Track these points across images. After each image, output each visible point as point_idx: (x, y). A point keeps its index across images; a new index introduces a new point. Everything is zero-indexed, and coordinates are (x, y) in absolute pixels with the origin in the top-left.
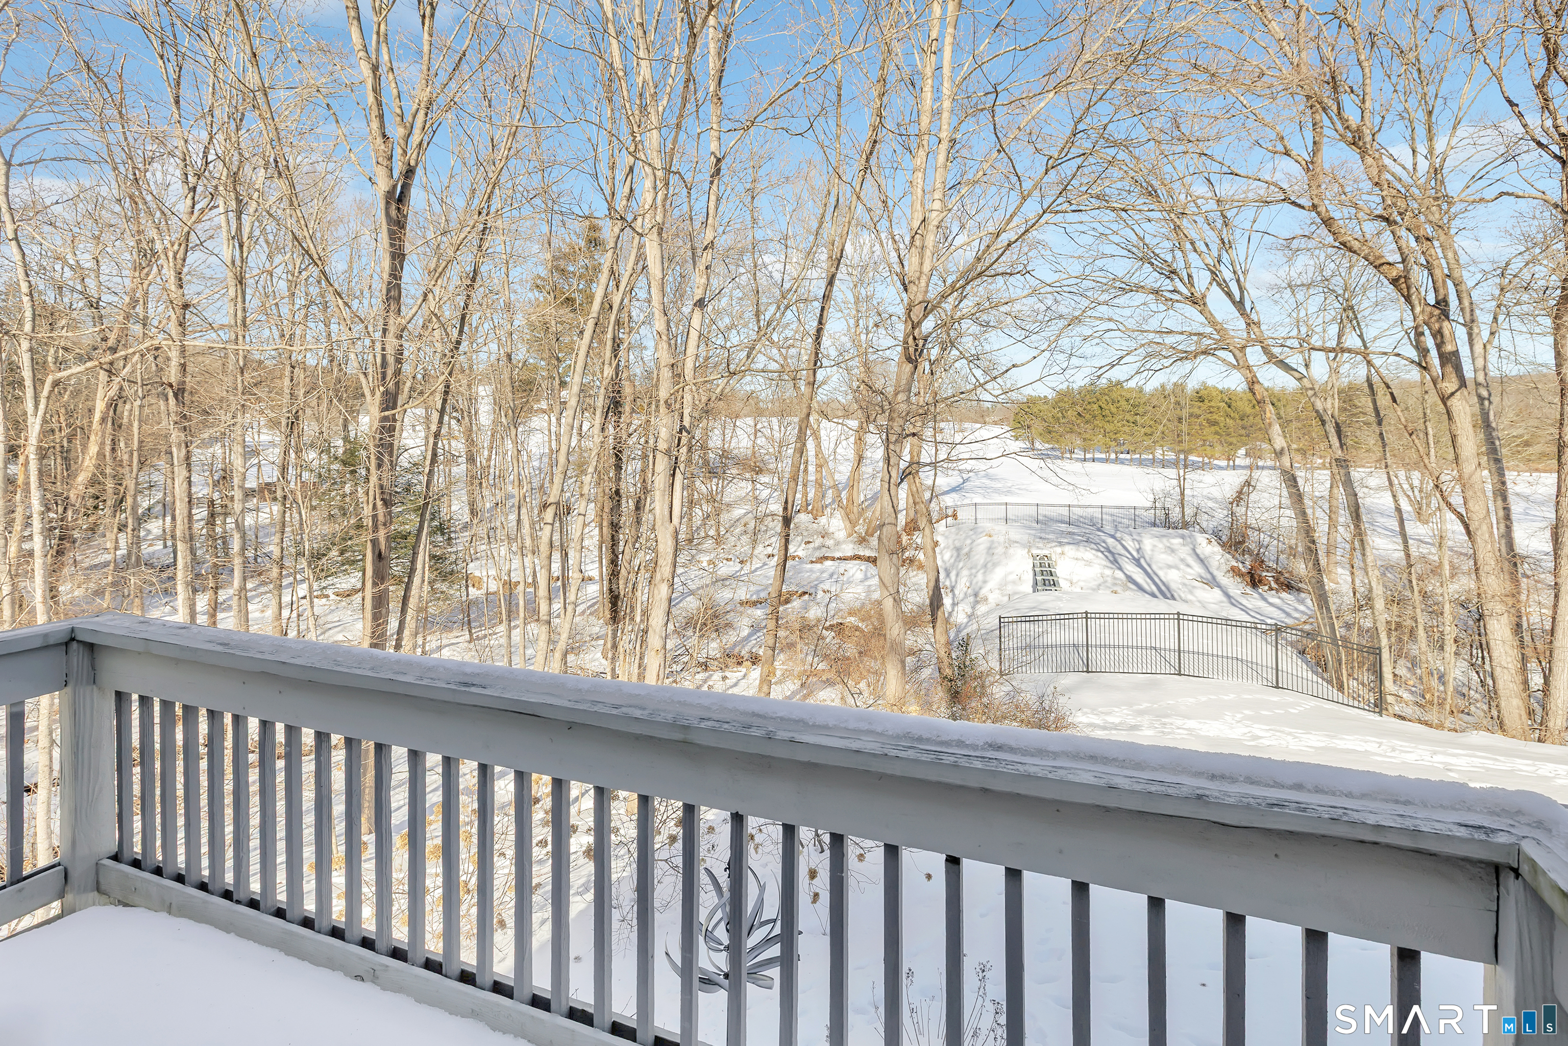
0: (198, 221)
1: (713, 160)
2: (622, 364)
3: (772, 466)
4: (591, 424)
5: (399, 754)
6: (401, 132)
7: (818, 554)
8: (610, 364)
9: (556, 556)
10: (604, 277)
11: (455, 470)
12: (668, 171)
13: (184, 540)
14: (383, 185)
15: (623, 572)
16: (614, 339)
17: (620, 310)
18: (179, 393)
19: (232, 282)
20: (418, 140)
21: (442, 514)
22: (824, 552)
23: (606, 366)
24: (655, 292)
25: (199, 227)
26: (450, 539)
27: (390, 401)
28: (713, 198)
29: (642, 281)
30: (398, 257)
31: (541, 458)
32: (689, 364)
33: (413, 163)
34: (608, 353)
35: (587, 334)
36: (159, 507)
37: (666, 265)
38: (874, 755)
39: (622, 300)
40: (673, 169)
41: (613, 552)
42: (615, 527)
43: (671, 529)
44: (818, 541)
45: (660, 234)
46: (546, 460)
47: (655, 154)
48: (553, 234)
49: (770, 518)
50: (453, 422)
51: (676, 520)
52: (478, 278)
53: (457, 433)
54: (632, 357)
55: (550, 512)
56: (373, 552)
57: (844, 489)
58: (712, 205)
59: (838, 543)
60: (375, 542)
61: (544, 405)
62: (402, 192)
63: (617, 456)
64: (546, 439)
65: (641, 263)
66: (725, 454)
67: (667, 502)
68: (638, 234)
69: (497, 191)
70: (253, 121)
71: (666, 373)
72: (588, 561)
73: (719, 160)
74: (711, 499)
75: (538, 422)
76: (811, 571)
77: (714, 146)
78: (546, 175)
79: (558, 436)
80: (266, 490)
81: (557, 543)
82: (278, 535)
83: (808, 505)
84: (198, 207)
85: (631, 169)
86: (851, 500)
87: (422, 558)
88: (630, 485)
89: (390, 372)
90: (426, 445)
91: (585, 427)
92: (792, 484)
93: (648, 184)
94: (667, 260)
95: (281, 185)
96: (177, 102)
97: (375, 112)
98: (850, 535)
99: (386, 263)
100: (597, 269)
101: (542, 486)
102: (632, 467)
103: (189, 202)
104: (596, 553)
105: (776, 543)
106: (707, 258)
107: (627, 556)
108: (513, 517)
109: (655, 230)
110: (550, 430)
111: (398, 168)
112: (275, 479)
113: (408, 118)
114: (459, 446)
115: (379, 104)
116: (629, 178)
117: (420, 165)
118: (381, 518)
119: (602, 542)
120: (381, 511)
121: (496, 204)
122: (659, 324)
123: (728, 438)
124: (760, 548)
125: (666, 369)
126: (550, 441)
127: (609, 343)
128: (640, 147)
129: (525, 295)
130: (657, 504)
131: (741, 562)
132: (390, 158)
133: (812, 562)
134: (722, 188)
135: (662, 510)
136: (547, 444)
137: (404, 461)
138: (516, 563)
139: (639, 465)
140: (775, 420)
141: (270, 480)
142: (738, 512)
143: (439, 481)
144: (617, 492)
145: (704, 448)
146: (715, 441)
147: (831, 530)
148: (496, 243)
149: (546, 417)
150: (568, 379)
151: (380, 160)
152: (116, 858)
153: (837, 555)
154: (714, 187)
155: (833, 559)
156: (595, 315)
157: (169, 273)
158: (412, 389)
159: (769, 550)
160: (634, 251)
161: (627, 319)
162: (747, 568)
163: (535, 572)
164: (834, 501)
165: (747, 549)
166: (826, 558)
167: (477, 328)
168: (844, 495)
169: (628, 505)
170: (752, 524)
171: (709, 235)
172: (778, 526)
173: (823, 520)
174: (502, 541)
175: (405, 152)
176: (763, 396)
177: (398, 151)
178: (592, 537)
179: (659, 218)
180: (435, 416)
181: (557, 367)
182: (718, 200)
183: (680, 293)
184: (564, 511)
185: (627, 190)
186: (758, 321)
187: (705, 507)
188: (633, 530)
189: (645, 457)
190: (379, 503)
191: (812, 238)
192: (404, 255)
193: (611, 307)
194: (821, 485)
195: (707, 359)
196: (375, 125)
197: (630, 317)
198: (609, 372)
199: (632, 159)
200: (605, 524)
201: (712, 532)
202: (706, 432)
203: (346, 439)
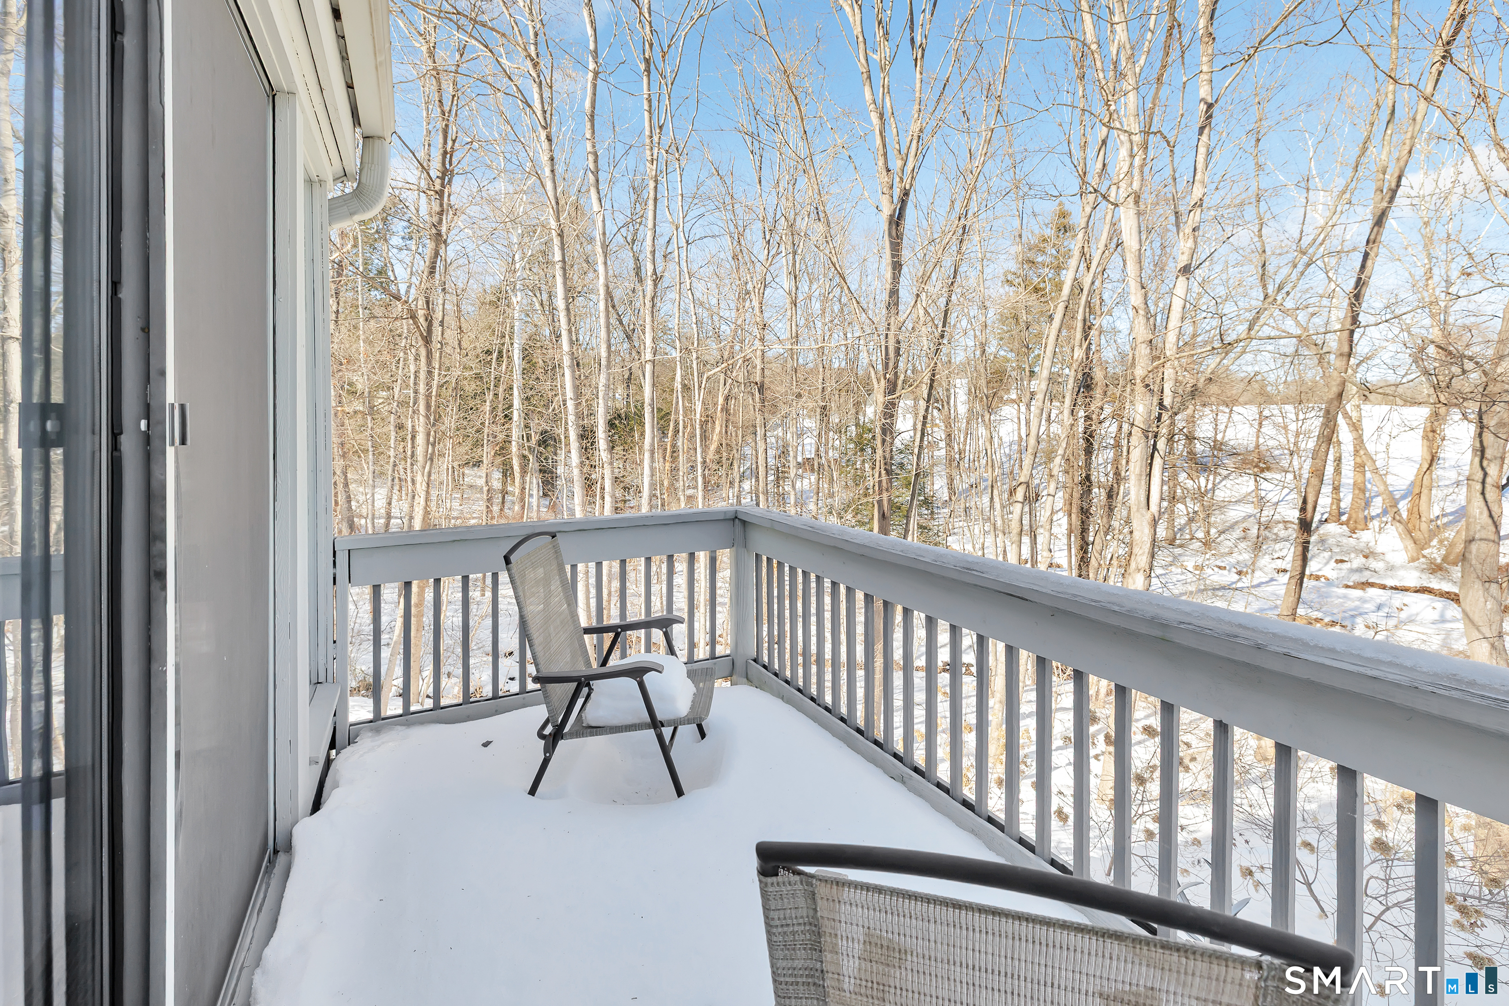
0: (770, 265)
1: (1203, 107)
2: (1093, 347)
3: (1285, 463)
4: (1061, 411)
5: (919, 618)
6: (899, 163)
7: (1356, 578)
8: (1081, 346)
9: (1026, 540)
10: (1073, 262)
11: (936, 453)
12: (1147, 132)
13: (763, 493)
14: (887, 210)
15: (1093, 563)
16: (1085, 320)
17: (1091, 292)
18: (761, 388)
19: (788, 306)
20: (912, 166)
21: (927, 490)
22: (1366, 576)
23: (1076, 349)
24: (1132, 268)
25: (772, 269)
26: (932, 513)
27: (892, 388)
28: (1202, 150)
29: (1116, 259)
30: (897, 266)
31: (1010, 445)
32: (1171, 337)
33: (908, 187)
34: (1079, 335)
35: (1058, 318)
36: (748, 472)
37: (1144, 237)
38: (1398, 685)
39: (1093, 283)
40: (1154, 129)
41: (1083, 538)
42: (1085, 513)
43: (1148, 516)
44: (1358, 561)
45: (1137, 202)
46: (1015, 447)
47: (1132, 118)
48: (1024, 227)
49: (1281, 526)
50: (935, 411)
51: (1154, 508)
52: (958, 277)
53: (938, 421)
54: (1103, 341)
55: (1020, 494)
56: (879, 512)
57: (1403, 497)
58: (1201, 158)
59: (1391, 568)
60: (880, 502)
61: (1014, 396)
62: (900, 213)
63: (1088, 440)
64: (1016, 426)
65: (1115, 241)
66: (1217, 446)
67: (1144, 487)
68: (1113, 204)
69: (974, 196)
70: (802, 182)
71: (1143, 350)
72: (1056, 548)
73: (1210, 106)
74: (1200, 495)
75: (1008, 411)
76: (1345, 597)
77: (1203, 91)
78: (1017, 171)
79: (1028, 423)
80: (807, 464)
81: (1026, 527)
82: (815, 497)
83: (1341, 514)
84: (771, 254)
85: (1104, 142)
86: (1416, 512)
87: (913, 525)
88: (1101, 474)
89: (891, 365)
90: (915, 429)
91: (1054, 412)
92: (1315, 481)
93: (1124, 152)
94: (1144, 230)
95: (820, 227)
96: (760, 182)
97: (881, 152)
98: (1413, 560)
99: (889, 275)
100: (1068, 255)
101: (1012, 472)
102: (1103, 458)
103: (766, 251)
104: (1065, 541)
105: (1288, 553)
106: (1195, 218)
107: (1098, 546)
108: (986, 499)
109: (1131, 200)
110: (1019, 418)
111: (897, 192)
112: (813, 456)
113: (904, 151)
114: (939, 433)
115: (884, 146)
116: (1102, 153)
117: (912, 190)
118: (884, 484)
119: (1070, 531)
120: (884, 478)
121: (973, 207)
122: (1136, 299)
123: (1221, 427)
124: (1264, 561)
125: (1144, 346)
126: (1019, 429)
127: (1080, 325)
128: (1115, 116)
129: (998, 291)
130: (1133, 489)
131: (1240, 573)
132: (891, 187)
133: (1347, 587)
134: (1214, 139)
135: (1138, 495)
136: (1016, 433)
137: (898, 443)
138: (989, 540)
139: (1110, 454)
140: (1289, 408)
141: (809, 456)
142: (1235, 513)
143: (925, 462)
144: (1088, 478)
145: (1190, 438)
146: (1204, 430)
147: (1379, 549)
148: (973, 245)
149: (1016, 407)
150: (1036, 370)
151: (885, 189)
152: (755, 660)
153: (1390, 582)
154: (1204, 138)
155: (1384, 587)
156: (1065, 298)
157: (756, 303)
158: (904, 382)
159: (1280, 564)
160: (1107, 227)
161: (1098, 302)
162: (1246, 582)
163: (1005, 551)
164: (1385, 512)
165: (1246, 556)
166: (1372, 585)
167: (954, 325)
168: (1403, 506)
169: (1098, 495)
170: (1254, 531)
171: (1198, 192)
172: (1293, 532)
173: (1366, 536)
174: (976, 520)
175: (902, 179)
176: (1272, 377)
177: (897, 179)
178: (1060, 525)
179: (1136, 186)
180: (922, 404)
181: (1028, 355)
182: (1209, 154)
183: (1160, 267)
184: (1032, 498)
185: (1099, 165)
186: (1264, 286)
187: (1190, 504)
188: (1105, 520)
189: (1117, 446)
190: (883, 472)
191: (1349, 173)
192: (901, 265)
193: (1082, 290)
194: (1363, 490)
195: (1194, 336)
196: (881, 162)
197: (1102, 300)
198: (1079, 354)
199: (1105, 130)
200: (1074, 510)
201: (1200, 535)
202: (1191, 420)
203: (857, 425)
